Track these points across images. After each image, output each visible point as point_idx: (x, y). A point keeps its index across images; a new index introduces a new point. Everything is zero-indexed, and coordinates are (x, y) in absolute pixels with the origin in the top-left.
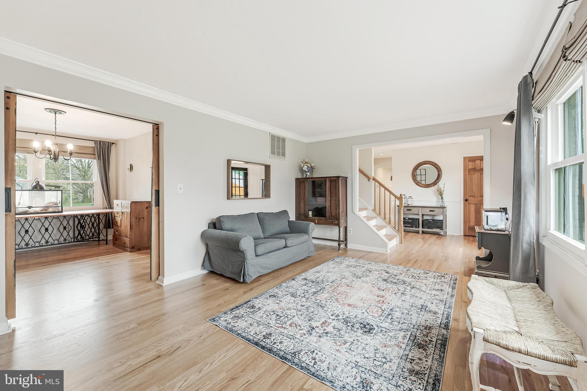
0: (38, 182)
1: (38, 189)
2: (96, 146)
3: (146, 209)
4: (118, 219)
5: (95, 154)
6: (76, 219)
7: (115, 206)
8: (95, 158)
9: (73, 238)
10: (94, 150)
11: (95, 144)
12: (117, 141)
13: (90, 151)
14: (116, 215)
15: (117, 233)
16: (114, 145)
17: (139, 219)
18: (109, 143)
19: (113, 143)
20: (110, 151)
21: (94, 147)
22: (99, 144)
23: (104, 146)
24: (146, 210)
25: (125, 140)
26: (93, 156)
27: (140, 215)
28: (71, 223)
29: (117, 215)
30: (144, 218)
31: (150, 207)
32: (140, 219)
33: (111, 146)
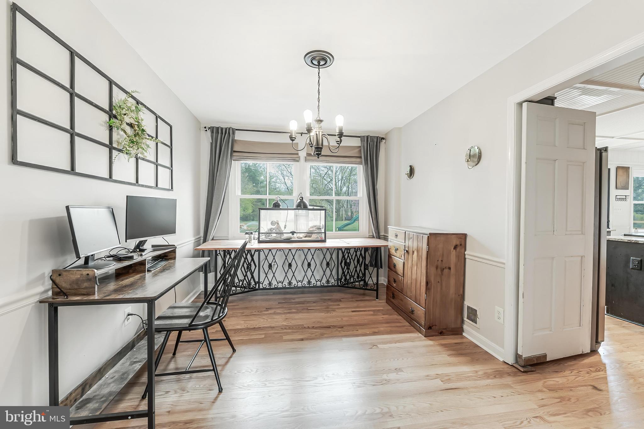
0: (302, 198)
1: (302, 207)
2: (362, 145)
3: (454, 249)
4: (399, 261)
5: (360, 157)
6: (340, 251)
7: (391, 236)
8: (360, 163)
9: (337, 280)
10: (360, 151)
11: (361, 141)
12: (386, 134)
13: (355, 153)
14: (393, 251)
15: (395, 285)
16: (384, 141)
17: (442, 270)
18: (379, 138)
19: (383, 138)
20: (378, 150)
21: (360, 147)
22: (366, 141)
23: (372, 143)
24: (454, 251)
25: (400, 129)
26: (358, 160)
27: (444, 261)
28: (334, 256)
29: (395, 253)
30: (450, 268)
31: (461, 245)
32: (444, 269)
33: (380, 143)
